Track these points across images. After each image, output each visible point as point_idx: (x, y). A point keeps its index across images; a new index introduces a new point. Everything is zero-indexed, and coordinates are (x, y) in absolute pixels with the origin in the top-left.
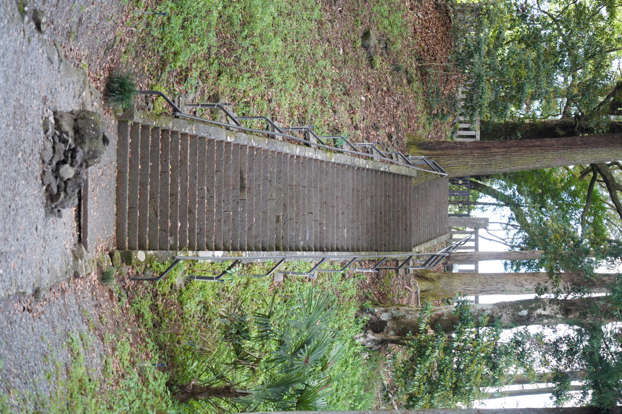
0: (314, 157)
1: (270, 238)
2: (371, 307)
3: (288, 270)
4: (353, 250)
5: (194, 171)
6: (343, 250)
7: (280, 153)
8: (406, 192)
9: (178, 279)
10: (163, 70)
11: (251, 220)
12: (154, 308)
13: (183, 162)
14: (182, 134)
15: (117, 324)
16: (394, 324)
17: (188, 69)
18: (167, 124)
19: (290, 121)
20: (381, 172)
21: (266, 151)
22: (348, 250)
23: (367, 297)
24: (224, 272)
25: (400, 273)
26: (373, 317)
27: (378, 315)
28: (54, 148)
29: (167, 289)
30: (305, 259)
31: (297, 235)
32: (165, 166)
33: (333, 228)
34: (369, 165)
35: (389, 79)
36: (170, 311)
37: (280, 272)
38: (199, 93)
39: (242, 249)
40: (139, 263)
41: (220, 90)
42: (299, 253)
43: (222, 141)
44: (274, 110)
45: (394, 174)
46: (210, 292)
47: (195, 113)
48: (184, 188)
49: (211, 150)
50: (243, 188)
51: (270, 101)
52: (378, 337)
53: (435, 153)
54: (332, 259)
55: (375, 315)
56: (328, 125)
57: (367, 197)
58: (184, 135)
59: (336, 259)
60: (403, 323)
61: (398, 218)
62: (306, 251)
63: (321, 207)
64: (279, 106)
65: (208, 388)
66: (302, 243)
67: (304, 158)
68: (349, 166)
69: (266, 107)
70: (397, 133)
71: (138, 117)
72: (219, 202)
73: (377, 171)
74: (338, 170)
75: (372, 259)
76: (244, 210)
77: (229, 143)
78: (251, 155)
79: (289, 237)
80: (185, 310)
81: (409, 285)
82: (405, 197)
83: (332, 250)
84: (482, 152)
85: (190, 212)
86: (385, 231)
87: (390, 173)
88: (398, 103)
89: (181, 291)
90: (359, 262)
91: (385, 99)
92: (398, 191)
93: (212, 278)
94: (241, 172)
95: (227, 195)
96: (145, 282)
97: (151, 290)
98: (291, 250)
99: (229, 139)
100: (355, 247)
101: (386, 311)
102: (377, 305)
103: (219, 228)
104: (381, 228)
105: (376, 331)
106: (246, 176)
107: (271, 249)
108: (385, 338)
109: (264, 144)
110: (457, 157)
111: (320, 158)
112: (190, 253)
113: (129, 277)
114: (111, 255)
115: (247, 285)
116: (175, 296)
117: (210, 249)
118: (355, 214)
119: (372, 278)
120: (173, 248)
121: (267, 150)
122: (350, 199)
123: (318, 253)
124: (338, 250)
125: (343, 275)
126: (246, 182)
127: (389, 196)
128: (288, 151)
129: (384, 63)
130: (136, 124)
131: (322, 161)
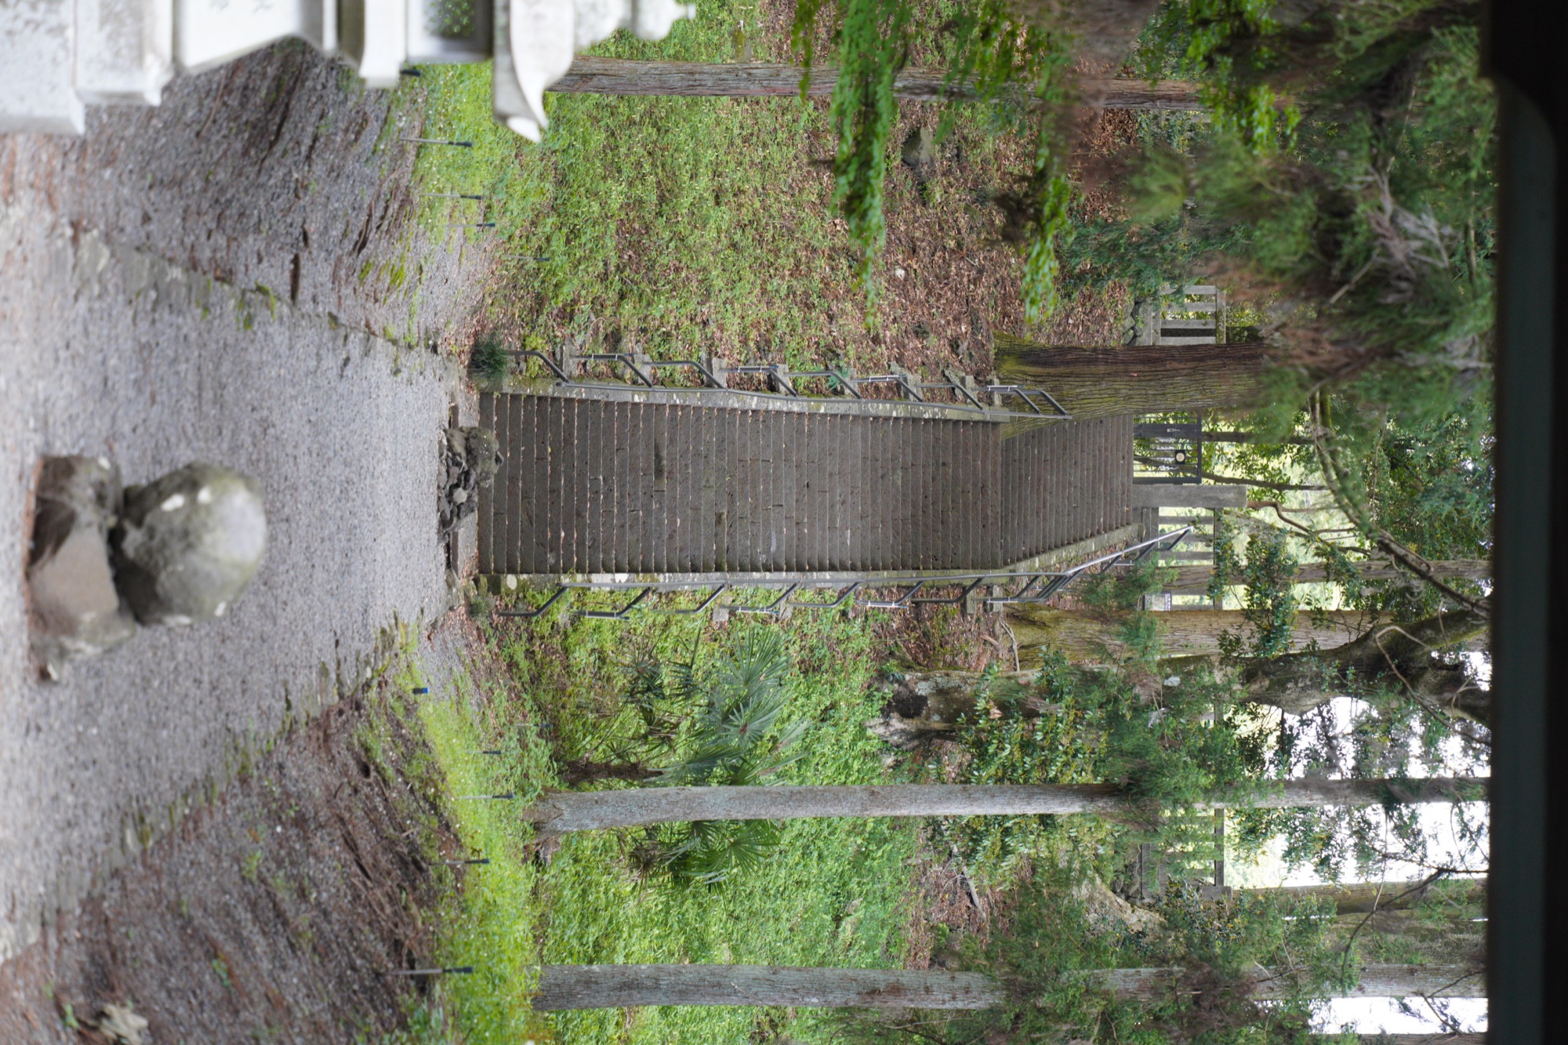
0: (785, 409)
1: (707, 549)
2: (895, 670)
3: (738, 603)
4: (864, 568)
5: (583, 453)
6: (844, 568)
7: (722, 410)
8: (985, 454)
9: (561, 614)
10: (539, 312)
11: (673, 522)
12: (530, 654)
13: (568, 441)
14: (566, 400)
15: (490, 672)
16: (940, 702)
17: (575, 302)
18: (545, 390)
19: (740, 353)
20: (926, 421)
21: (697, 409)
22: (853, 568)
23: (891, 654)
24: (629, 606)
25: (970, 610)
26: (901, 689)
27: (911, 685)
28: (448, 472)
29: (545, 629)
30: (768, 586)
31: (754, 545)
32: (543, 450)
33: (824, 530)
34: (898, 411)
35: (962, 222)
36: (551, 661)
37: (722, 606)
38: (590, 332)
39: (659, 570)
40: (509, 593)
41: (622, 324)
42: (756, 575)
43: (626, 403)
44: (712, 338)
45: (957, 422)
46: (608, 635)
47: (584, 364)
48: (569, 479)
49: (610, 419)
50: (659, 472)
51: (705, 323)
52: (910, 725)
53: (1052, 371)
54: (819, 585)
55: (906, 686)
56: (817, 343)
57: (894, 469)
58: (570, 401)
59: (829, 585)
60: (956, 700)
61: (966, 505)
62: (769, 571)
63: (798, 493)
64: (721, 328)
65: (607, 765)
66: (762, 558)
67: (767, 411)
68: (855, 417)
69: (698, 336)
70: (973, 333)
71: (508, 385)
72: (622, 496)
73: (915, 420)
74: (833, 427)
75: (904, 584)
76: (661, 509)
77: (636, 405)
78: (673, 418)
79: (738, 548)
80: (572, 661)
81: (993, 634)
82: (984, 462)
83: (822, 569)
84: (1146, 368)
85: (579, 514)
86: (935, 531)
87: (946, 421)
88: (980, 272)
89: (565, 633)
90: (878, 590)
91: (949, 266)
92: (966, 452)
93: (611, 615)
94: (657, 447)
95: (635, 485)
96: (517, 619)
97: (526, 630)
98: (743, 569)
99: (637, 399)
100: (869, 562)
101: (926, 679)
102: (909, 668)
103: (621, 536)
104: (926, 525)
105: (905, 715)
106: (664, 453)
107: (707, 569)
108: (922, 727)
109: (695, 398)
110: (1098, 379)
111: (796, 409)
112: (579, 577)
113: (497, 612)
114: (476, 581)
115: (666, 625)
116: (557, 640)
117: (608, 570)
118: (869, 502)
119: (906, 620)
120: (554, 570)
121: (700, 408)
122: (859, 475)
123: (793, 575)
124: (832, 568)
125: (844, 614)
126: (665, 462)
127: (944, 464)
128: (736, 405)
129: (952, 190)
130: (504, 395)
131: (800, 414)
